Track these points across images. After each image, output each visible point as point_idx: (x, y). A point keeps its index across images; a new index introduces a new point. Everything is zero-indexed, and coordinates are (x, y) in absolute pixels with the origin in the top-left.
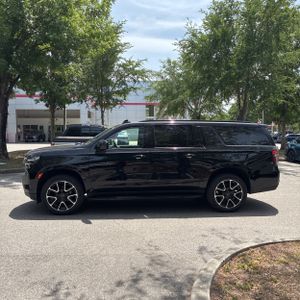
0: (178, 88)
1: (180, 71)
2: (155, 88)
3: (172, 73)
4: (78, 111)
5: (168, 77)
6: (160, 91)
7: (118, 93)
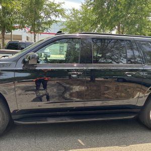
0: (79, 25)
1: (81, 16)
2: (66, 25)
3: (75, 17)
4: (21, 36)
5: (73, 19)
6: (69, 27)
7: (45, 23)
